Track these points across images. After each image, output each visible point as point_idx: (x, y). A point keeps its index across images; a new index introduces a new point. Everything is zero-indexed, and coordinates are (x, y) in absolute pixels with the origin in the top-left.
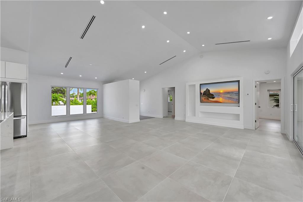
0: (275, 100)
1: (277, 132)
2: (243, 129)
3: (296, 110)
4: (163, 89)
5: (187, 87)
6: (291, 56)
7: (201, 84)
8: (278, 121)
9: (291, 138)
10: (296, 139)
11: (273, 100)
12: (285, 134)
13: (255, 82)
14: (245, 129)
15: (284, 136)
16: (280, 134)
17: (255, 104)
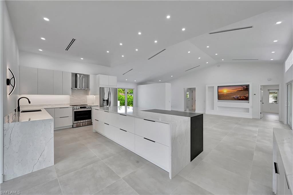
0: (273, 97)
1: (277, 120)
2: (252, 118)
3: (289, 105)
4: (184, 88)
5: (207, 88)
6: (286, 72)
7: (218, 86)
8: (277, 114)
9: (285, 122)
10: (289, 123)
11: (272, 97)
12: (282, 121)
13: (260, 86)
14: (253, 118)
15: (281, 122)
16: (278, 121)
17: (261, 101)
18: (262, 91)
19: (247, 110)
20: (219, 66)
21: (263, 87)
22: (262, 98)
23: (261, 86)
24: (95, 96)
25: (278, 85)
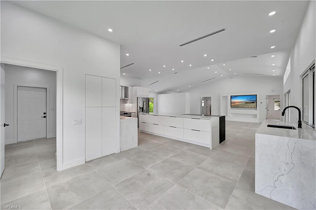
4: (200, 97)
5: (221, 97)
11: (276, 105)
17: (266, 108)
18: (268, 100)
19: (255, 116)
20: (231, 78)
21: (269, 97)
22: (267, 106)
23: (266, 96)
24: (131, 104)
25: (279, 96)
